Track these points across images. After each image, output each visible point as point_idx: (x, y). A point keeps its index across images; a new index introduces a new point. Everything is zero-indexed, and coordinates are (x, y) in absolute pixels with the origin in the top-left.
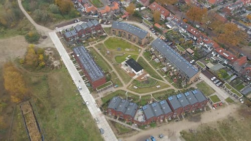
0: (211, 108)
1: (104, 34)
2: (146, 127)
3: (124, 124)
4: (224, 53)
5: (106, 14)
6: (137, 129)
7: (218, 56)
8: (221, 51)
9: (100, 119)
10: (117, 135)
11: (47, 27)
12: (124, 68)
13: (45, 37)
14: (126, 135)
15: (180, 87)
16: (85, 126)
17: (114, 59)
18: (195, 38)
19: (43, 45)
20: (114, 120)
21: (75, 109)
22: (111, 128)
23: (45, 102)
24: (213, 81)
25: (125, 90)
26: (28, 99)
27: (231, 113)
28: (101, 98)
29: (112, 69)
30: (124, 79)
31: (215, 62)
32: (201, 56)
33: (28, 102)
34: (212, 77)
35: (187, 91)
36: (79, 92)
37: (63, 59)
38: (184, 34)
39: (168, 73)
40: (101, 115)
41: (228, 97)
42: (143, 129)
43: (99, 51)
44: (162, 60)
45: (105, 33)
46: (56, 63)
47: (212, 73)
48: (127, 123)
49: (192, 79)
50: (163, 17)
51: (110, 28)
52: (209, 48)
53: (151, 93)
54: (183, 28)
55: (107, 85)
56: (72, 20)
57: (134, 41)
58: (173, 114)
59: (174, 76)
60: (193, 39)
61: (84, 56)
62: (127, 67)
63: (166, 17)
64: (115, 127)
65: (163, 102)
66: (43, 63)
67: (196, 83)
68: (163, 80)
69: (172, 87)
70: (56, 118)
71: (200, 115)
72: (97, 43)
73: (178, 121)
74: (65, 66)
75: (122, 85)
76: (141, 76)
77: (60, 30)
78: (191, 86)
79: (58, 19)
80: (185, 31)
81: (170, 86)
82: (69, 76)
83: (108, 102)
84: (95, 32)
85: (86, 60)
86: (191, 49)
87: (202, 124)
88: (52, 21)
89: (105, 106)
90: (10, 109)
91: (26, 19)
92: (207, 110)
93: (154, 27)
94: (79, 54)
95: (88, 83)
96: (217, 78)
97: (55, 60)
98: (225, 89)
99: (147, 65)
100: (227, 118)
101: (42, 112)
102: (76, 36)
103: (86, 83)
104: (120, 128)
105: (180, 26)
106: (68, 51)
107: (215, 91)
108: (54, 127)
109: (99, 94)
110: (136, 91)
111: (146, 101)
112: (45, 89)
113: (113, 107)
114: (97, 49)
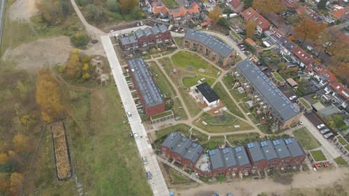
0: (310, 168)
1: (173, 45)
2: (210, 180)
3: (181, 171)
4: (343, 92)
5: (180, 18)
6: (198, 180)
7: (334, 94)
8: (338, 87)
9: (149, 159)
10: (169, 184)
11: (100, 28)
12: (193, 94)
13: (95, 42)
14: (181, 186)
15: (269, 131)
16: (128, 165)
17: (181, 81)
18: (302, 65)
19: (91, 51)
20: (168, 164)
21: (119, 140)
22: (163, 173)
23: (82, 126)
24: (320, 130)
25: (190, 124)
26: (62, 120)
27: (339, 180)
28: (156, 131)
29: (175, 94)
30: (190, 110)
31: (327, 103)
32: (307, 91)
33: (61, 123)
34: (319, 124)
35: (278, 138)
36: (127, 119)
37: (114, 72)
38: (287, 57)
39: (254, 109)
40: (151, 154)
41: (339, 156)
42: (206, 181)
43: (162, 68)
44: (248, 91)
45: (174, 43)
46: (103, 77)
47: (320, 118)
48: (185, 171)
49: (288, 123)
50: (260, 30)
51: (182, 38)
52: (322, 81)
53: (225, 134)
54: (287, 48)
55: (166, 114)
56: (134, 22)
57: (213, 59)
58: (252, 168)
59: (262, 115)
60: (299, 65)
61: (141, 72)
62: (197, 94)
63: (263, 31)
64: (168, 173)
65: (239, 149)
66: (87, 75)
67: (294, 129)
68: (245, 119)
69: (257, 130)
70: (92, 149)
71: (292, 176)
72: (162, 57)
73: (257, 178)
74: (114, 82)
75: (186, 118)
76: (215, 110)
77: (116, 34)
78: (286, 132)
79: (116, 20)
80: (290, 53)
81: (254, 128)
82: (118, 97)
83: (165, 137)
84: (161, 42)
85: (143, 77)
86: (294, 79)
87: (292, 189)
88: (107, 21)
89: (158, 143)
90: (38, 129)
91: (76, 15)
92: (303, 170)
93: (244, 43)
94: (135, 68)
95: (141, 108)
96: (327, 126)
97: (103, 73)
98: (337, 144)
99: (226, 95)
100: (332, 186)
101: (76, 138)
102: (135, 43)
103: (138, 109)
104: (174, 175)
105: (283, 45)
106: (121, 63)
107: (320, 145)
108: (88, 160)
109: (153, 126)
110: (205, 128)
111: (216, 144)
112: (85, 109)
113: (169, 146)
114: (160, 65)
